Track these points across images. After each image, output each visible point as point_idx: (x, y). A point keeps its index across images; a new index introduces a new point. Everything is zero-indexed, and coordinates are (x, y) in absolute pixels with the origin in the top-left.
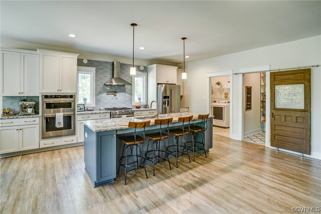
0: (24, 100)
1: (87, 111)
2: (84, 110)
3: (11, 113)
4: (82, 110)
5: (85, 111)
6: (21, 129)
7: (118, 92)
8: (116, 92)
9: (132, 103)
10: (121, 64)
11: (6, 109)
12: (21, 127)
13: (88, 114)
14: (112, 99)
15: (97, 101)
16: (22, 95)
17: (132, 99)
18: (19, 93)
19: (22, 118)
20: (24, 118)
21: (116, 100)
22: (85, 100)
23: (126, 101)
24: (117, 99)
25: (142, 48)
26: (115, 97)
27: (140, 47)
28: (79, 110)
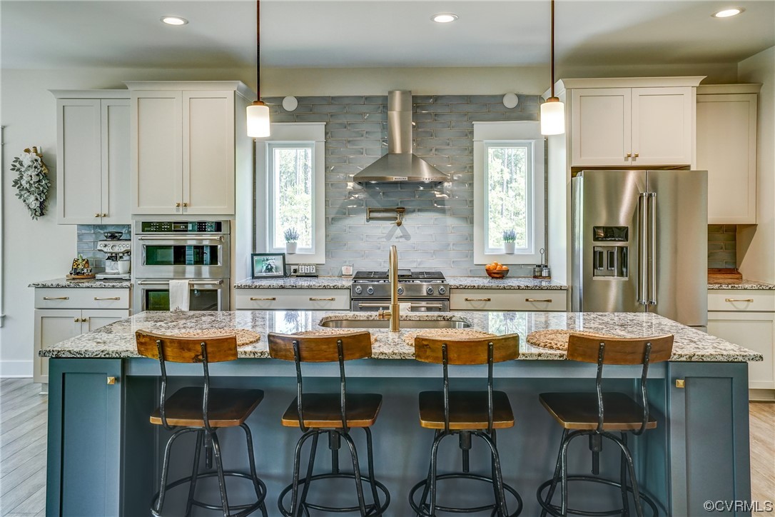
0: (113, 237)
1: (297, 276)
2: (281, 273)
3: (85, 271)
4: (275, 274)
5: (285, 275)
6: (84, 321)
7: (414, 211)
8: (402, 211)
9: (472, 256)
10: (414, 98)
11: (80, 261)
12: (86, 315)
13: (269, 288)
14: (389, 236)
15: (332, 244)
16: (106, 221)
17: (472, 240)
18: (98, 216)
19: (88, 287)
20: (92, 287)
21: (403, 240)
22: (291, 237)
23: (449, 245)
24: (406, 236)
25: (444, 19)
26: (398, 231)
27: (435, 16)
28: (264, 274)
